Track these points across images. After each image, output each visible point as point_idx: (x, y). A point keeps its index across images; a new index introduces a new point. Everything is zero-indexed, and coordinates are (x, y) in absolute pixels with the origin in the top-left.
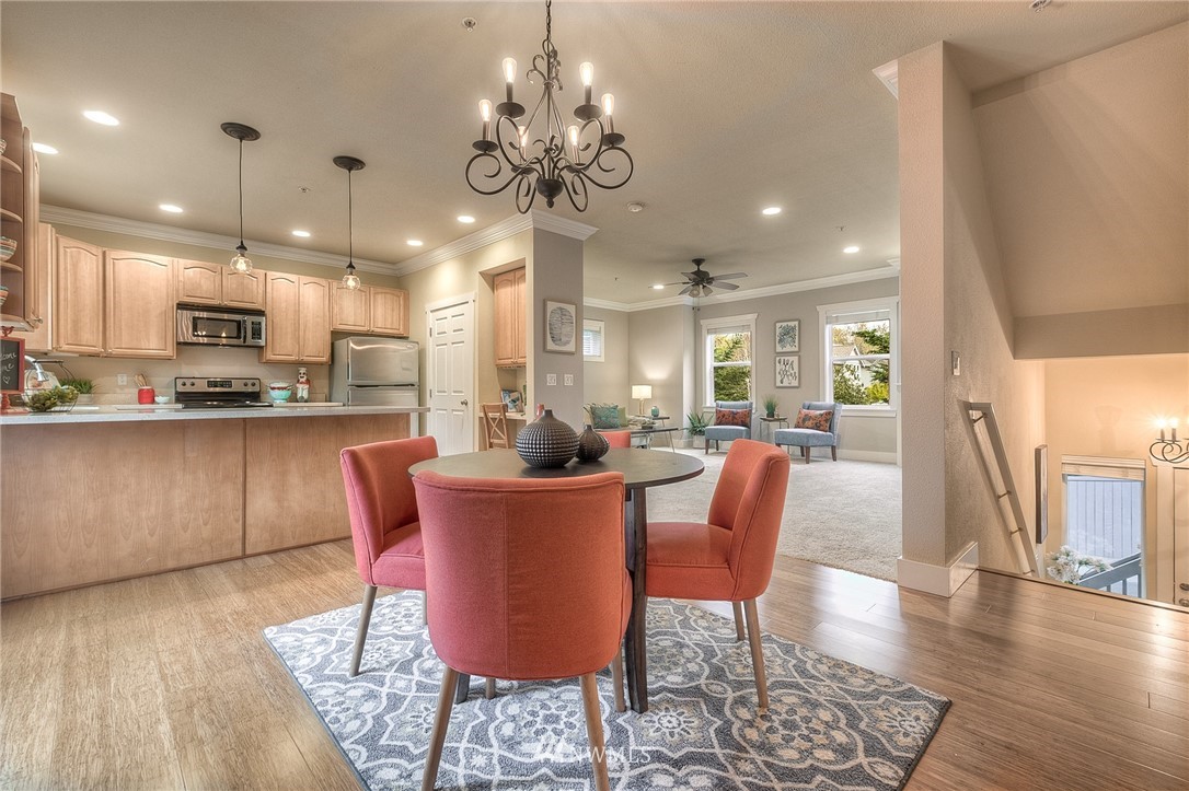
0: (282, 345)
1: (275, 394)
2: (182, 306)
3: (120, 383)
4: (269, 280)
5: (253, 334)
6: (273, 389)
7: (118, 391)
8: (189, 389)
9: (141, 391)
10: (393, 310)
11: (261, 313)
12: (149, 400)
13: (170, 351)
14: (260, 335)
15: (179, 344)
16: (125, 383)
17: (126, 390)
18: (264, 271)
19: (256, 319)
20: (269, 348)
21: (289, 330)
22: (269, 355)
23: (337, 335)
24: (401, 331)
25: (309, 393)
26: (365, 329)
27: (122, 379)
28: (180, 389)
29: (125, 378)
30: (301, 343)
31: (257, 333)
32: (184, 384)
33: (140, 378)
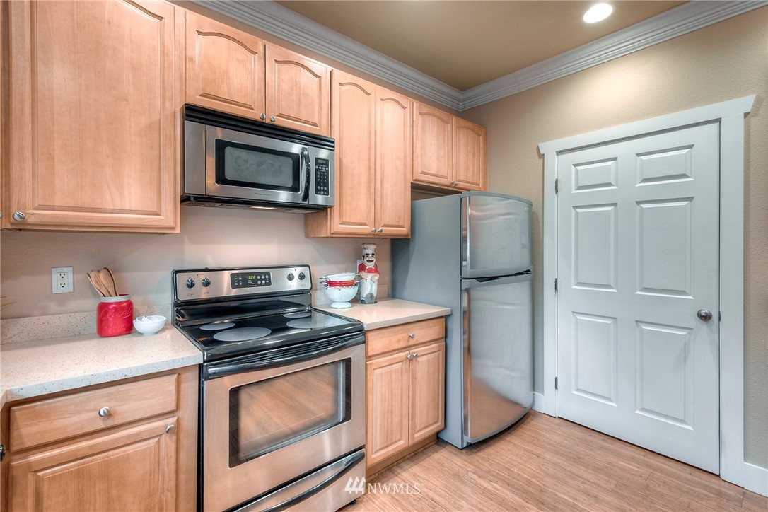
0: (352, 206)
1: (334, 292)
2: (193, 113)
3: (57, 289)
4: (336, 84)
5: (318, 184)
6: (332, 284)
7: (53, 307)
8: (202, 293)
9: (103, 308)
11: (327, 143)
12: (122, 327)
13: (169, 215)
14: (327, 184)
15: (185, 199)
16: (69, 288)
17: (73, 305)
18: (330, 68)
19: (323, 154)
20: (336, 210)
21: (363, 178)
22: (338, 224)
23: (420, 190)
27: (62, 280)
28: (185, 295)
29: (69, 278)
30: (378, 202)
31: (322, 183)
32: (191, 285)
33: (103, 277)
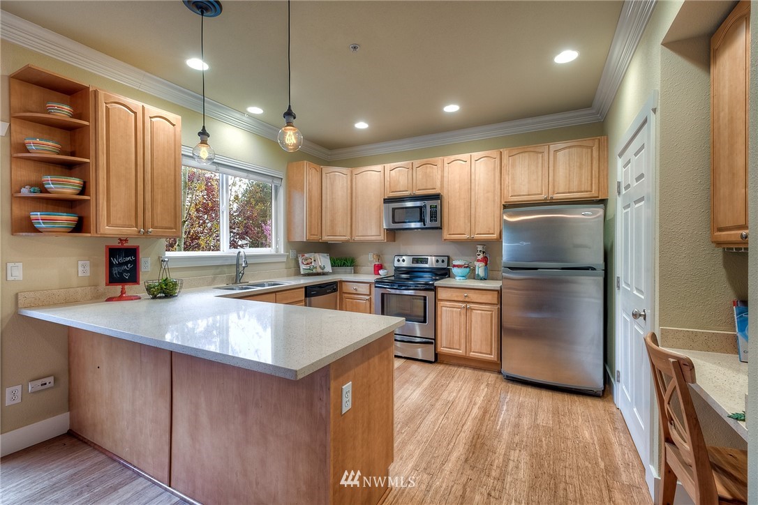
0: (457, 224)
1: (455, 271)
2: (386, 201)
3: (370, 259)
4: (446, 165)
5: (431, 217)
6: (454, 266)
7: (369, 264)
8: (401, 264)
9: (374, 266)
10: (581, 167)
11: (437, 197)
13: (382, 236)
14: (436, 217)
18: (442, 158)
19: (434, 203)
20: (445, 228)
21: (462, 209)
22: (446, 236)
24: (594, 193)
25: (486, 269)
26: (542, 197)
28: (396, 264)
30: (473, 222)
31: (434, 216)
32: (399, 260)
